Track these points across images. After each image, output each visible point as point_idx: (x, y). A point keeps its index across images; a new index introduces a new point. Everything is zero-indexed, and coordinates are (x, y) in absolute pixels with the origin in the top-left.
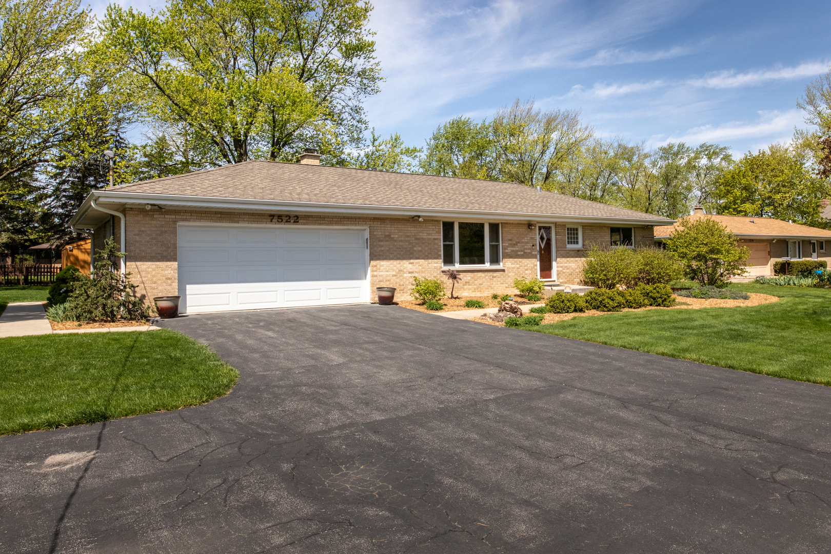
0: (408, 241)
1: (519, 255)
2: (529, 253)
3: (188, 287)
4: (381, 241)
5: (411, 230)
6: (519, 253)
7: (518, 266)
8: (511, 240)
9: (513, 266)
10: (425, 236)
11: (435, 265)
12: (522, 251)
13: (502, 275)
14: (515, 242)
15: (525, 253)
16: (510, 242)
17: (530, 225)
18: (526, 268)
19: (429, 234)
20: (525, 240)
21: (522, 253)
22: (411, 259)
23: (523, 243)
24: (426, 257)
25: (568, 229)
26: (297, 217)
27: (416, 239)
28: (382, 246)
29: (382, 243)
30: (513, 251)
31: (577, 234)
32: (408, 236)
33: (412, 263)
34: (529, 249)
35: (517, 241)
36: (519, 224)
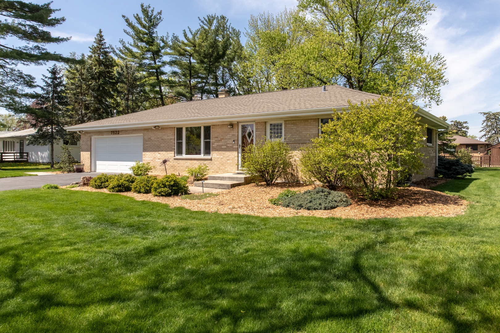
0: (158, 141)
1: (222, 149)
2: (231, 147)
3: (98, 162)
4: (147, 141)
5: (159, 134)
6: (223, 147)
7: (222, 157)
8: (217, 137)
9: (218, 156)
10: (165, 137)
11: (170, 155)
12: (225, 145)
13: (210, 163)
14: (220, 139)
15: (227, 147)
16: (216, 139)
17: (232, 125)
18: (228, 158)
19: (168, 136)
20: (228, 137)
21: (225, 147)
22: (159, 151)
23: (226, 139)
24: (166, 151)
25: (271, 125)
26: (118, 131)
27: (162, 139)
28: (147, 144)
29: (147, 142)
30: (218, 145)
31: (281, 129)
32: (158, 138)
33: (160, 154)
34: (231, 144)
35: (222, 137)
36: (223, 125)
